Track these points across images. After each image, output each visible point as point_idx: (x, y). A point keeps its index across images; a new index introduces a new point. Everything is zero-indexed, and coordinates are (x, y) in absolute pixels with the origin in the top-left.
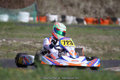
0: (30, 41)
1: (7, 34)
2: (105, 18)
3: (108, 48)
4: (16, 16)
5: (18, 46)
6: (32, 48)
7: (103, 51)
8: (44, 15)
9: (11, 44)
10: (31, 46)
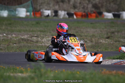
0: (27, 35)
1: (7, 29)
2: (92, 12)
3: (95, 40)
4: (14, 12)
5: (17, 39)
6: (29, 41)
7: (91, 43)
9: (11, 38)
10: (28, 40)
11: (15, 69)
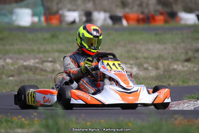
0: (34, 59)
2: (157, 13)
3: (164, 65)
5: (15, 68)
6: (39, 71)
7: (156, 71)
8: (57, 13)
9: (3, 66)
10: (36, 68)
11: (9, 121)
